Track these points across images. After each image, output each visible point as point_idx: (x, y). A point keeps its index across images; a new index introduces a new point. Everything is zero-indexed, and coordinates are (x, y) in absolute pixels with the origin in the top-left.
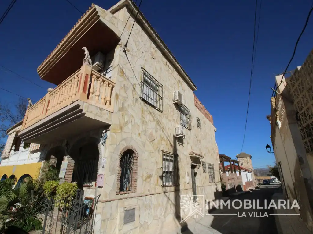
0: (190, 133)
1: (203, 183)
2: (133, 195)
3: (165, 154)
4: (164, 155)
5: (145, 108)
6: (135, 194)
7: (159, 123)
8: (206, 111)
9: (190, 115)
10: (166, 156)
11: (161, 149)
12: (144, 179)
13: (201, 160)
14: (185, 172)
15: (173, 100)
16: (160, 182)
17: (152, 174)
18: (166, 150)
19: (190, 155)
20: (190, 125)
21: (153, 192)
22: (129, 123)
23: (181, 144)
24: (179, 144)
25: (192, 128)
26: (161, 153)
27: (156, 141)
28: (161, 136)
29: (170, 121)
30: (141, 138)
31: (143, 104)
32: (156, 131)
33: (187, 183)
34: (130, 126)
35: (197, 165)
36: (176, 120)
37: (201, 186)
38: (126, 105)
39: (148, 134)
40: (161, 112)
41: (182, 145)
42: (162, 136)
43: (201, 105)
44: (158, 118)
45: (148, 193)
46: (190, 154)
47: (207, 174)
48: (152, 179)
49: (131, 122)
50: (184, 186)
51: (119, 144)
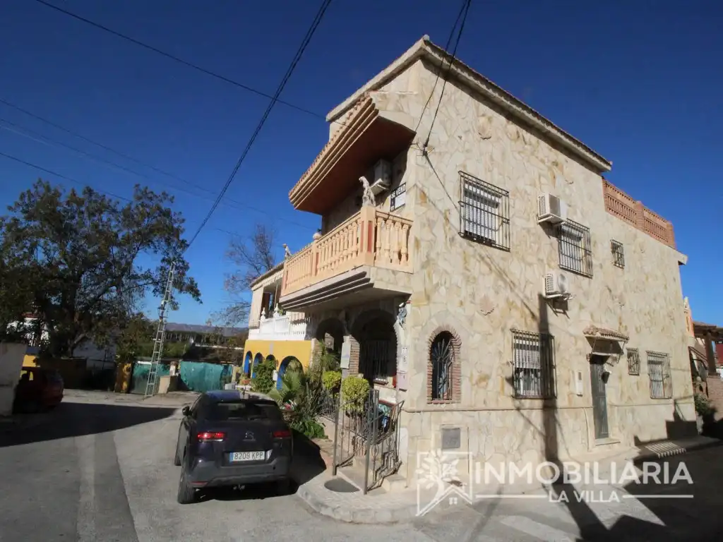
0: (590, 283)
1: (629, 398)
2: (454, 406)
3: (517, 335)
4: (517, 338)
5: (470, 250)
6: (460, 407)
7: (501, 274)
8: (646, 214)
9: (589, 241)
10: (521, 338)
11: (509, 326)
12: (474, 382)
13: (621, 344)
14: (573, 372)
15: (537, 215)
16: (509, 390)
17: (491, 374)
18: (521, 328)
19: (587, 335)
20: (589, 265)
21: (493, 406)
22: (441, 285)
23: (561, 311)
24: (556, 312)
25: (596, 271)
26: (509, 335)
27: (496, 312)
28: (507, 300)
29: (530, 265)
30: (464, 309)
31: (466, 244)
32: (497, 293)
33: (578, 395)
34: (443, 290)
35: (608, 357)
36: (545, 262)
37: (623, 403)
38: (433, 255)
39: (478, 300)
40: (508, 250)
41: (565, 313)
42: (511, 300)
43: (629, 203)
44: (501, 265)
45: (483, 406)
46: (588, 333)
47: (644, 378)
48: (491, 383)
49: (445, 283)
50: (570, 401)
51: (426, 324)
